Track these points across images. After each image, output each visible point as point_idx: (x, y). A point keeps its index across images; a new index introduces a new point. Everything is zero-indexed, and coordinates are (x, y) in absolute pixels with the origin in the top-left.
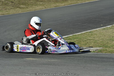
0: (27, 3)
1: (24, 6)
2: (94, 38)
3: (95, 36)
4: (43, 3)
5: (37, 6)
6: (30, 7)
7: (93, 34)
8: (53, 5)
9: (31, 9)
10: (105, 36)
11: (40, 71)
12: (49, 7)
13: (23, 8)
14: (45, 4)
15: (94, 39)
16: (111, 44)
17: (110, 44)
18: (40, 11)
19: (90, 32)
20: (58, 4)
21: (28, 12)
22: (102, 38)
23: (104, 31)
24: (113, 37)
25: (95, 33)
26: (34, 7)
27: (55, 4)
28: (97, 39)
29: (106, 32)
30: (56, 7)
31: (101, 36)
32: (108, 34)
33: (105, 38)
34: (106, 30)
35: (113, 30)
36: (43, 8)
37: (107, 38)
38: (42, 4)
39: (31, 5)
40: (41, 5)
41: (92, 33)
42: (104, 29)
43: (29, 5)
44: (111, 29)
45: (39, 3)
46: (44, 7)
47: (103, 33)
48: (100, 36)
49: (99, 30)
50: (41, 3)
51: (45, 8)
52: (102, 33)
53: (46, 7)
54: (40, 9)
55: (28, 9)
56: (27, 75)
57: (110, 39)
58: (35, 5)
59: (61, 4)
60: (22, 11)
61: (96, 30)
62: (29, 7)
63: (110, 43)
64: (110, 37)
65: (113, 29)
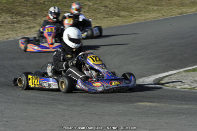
0: (132, 9)
1: (127, 13)
4: (160, 8)
5: (149, 13)
6: (137, 14)
8: (176, 12)
9: (138, 17)
12: (170, 14)
13: (125, 17)
14: (163, 9)
18: (154, 21)
20: (184, 10)
21: (133, 23)
26: (143, 14)
27: (180, 9)
30: (181, 14)
36: (159, 17)
38: (158, 9)
39: (138, 11)
40: (155, 11)
43: (134, 11)
45: (151, 8)
46: (160, 15)
50: (156, 8)
51: (163, 15)
53: (164, 14)
54: (153, 18)
55: (133, 19)
58: (145, 12)
59: (191, 9)
60: (123, 22)
62: (134, 15)
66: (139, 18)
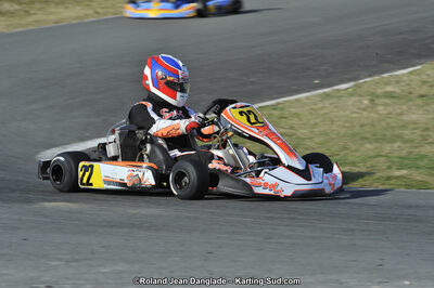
1: (16, 7)
2: (292, 128)
3: (295, 121)
5: (66, 8)
6: (39, 10)
7: (286, 114)
9: (41, 16)
10: (332, 121)
11: (103, 250)
12: (111, 10)
13: (11, 14)
15: (294, 134)
16: (358, 154)
17: (356, 151)
18: (77, 25)
19: (274, 107)
21: (31, 28)
22: (323, 128)
23: (327, 103)
24: (362, 126)
25: (293, 110)
26: (53, 10)
28: (303, 132)
29: (336, 107)
31: (318, 121)
32: (341, 113)
33: (335, 128)
34: (334, 100)
35: (360, 101)
36: (87, 16)
37: (343, 130)
41: (282, 109)
42: (327, 96)
43: (33, 3)
44: (351, 95)
46: (91, 12)
47: (325, 111)
48: (312, 122)
49: (307, 98)
51: (97, 13)
52: (321, 112)
53: (99, 10)
54: (77, 18)
55: (30, 19)
56: (53, 263)
57: (354, 135)
58: (57, 4)
60: (8, 26)
61: (296, 100)
62: (33, 12)
63: (354, 148)
64: (354, 127)
65: (360, 96)
66: (44, 17)
